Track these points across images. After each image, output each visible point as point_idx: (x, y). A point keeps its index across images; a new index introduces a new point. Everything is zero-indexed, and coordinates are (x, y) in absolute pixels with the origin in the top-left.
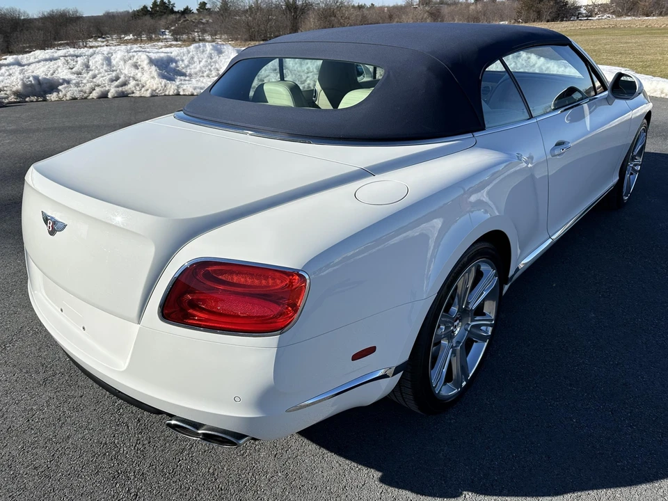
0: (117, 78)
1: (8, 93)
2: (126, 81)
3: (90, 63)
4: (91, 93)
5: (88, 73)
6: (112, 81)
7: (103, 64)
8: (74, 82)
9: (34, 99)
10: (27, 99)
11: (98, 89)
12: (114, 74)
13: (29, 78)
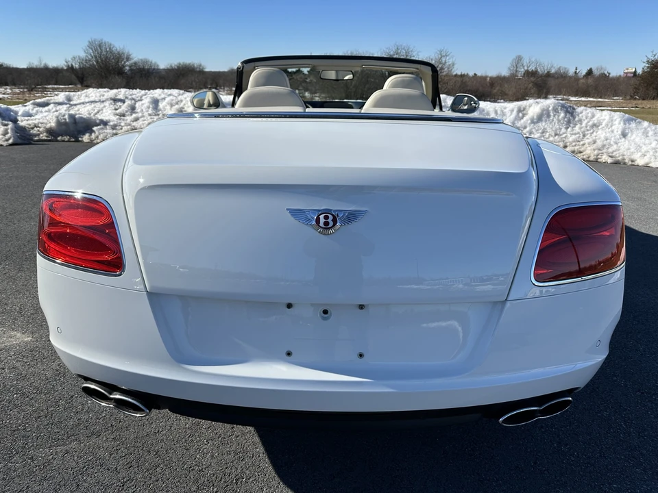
1: (41, 130)
3: (137, 105)
5: (131, 115)
7: (149, 108)
8: (111, 123)
9: (66, 138)
10: (59, 138)
13: (64, 116)
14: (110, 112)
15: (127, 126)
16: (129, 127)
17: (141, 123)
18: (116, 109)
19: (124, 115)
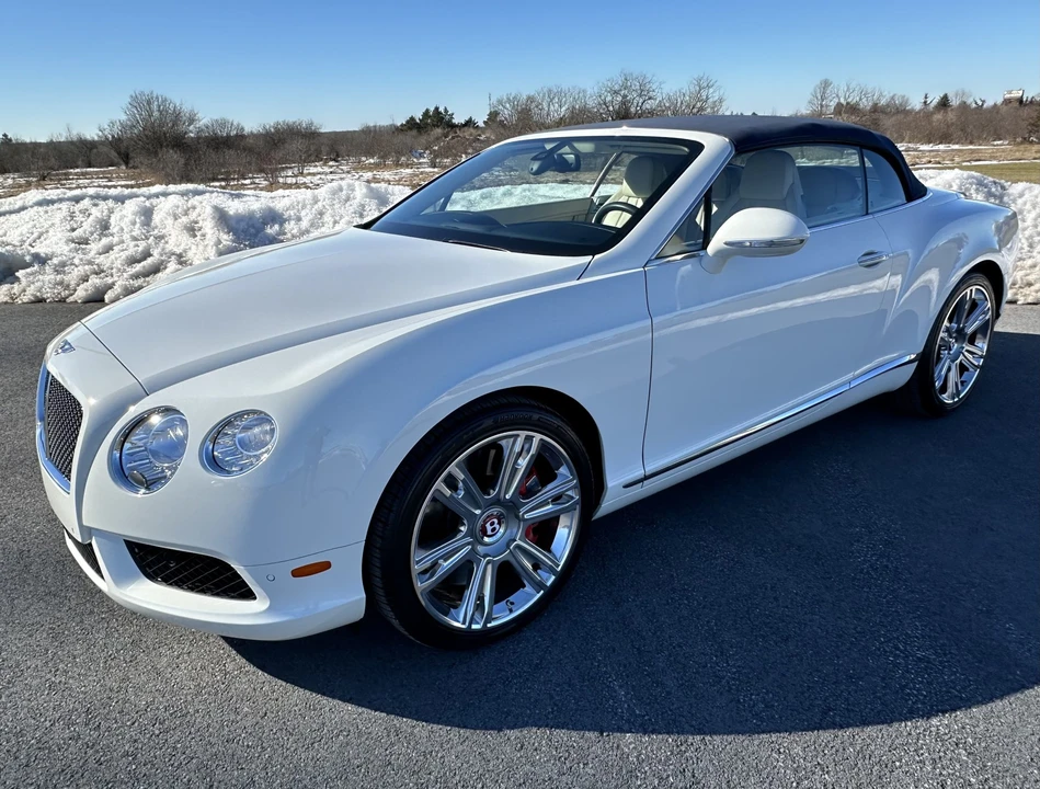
0: (147, 254)
2: (163, 261)
4: (75, 290)
5: (100, 239)
6: (133, 261)
7: (134, 223)
8: (55, 261)
11: (95, 281)
12: (142, 245)
14: (59, 235)
15: (85, 264)
16: (87, 267)
17: (113, 257)
18: (73, 230)
19: (86, 242)
